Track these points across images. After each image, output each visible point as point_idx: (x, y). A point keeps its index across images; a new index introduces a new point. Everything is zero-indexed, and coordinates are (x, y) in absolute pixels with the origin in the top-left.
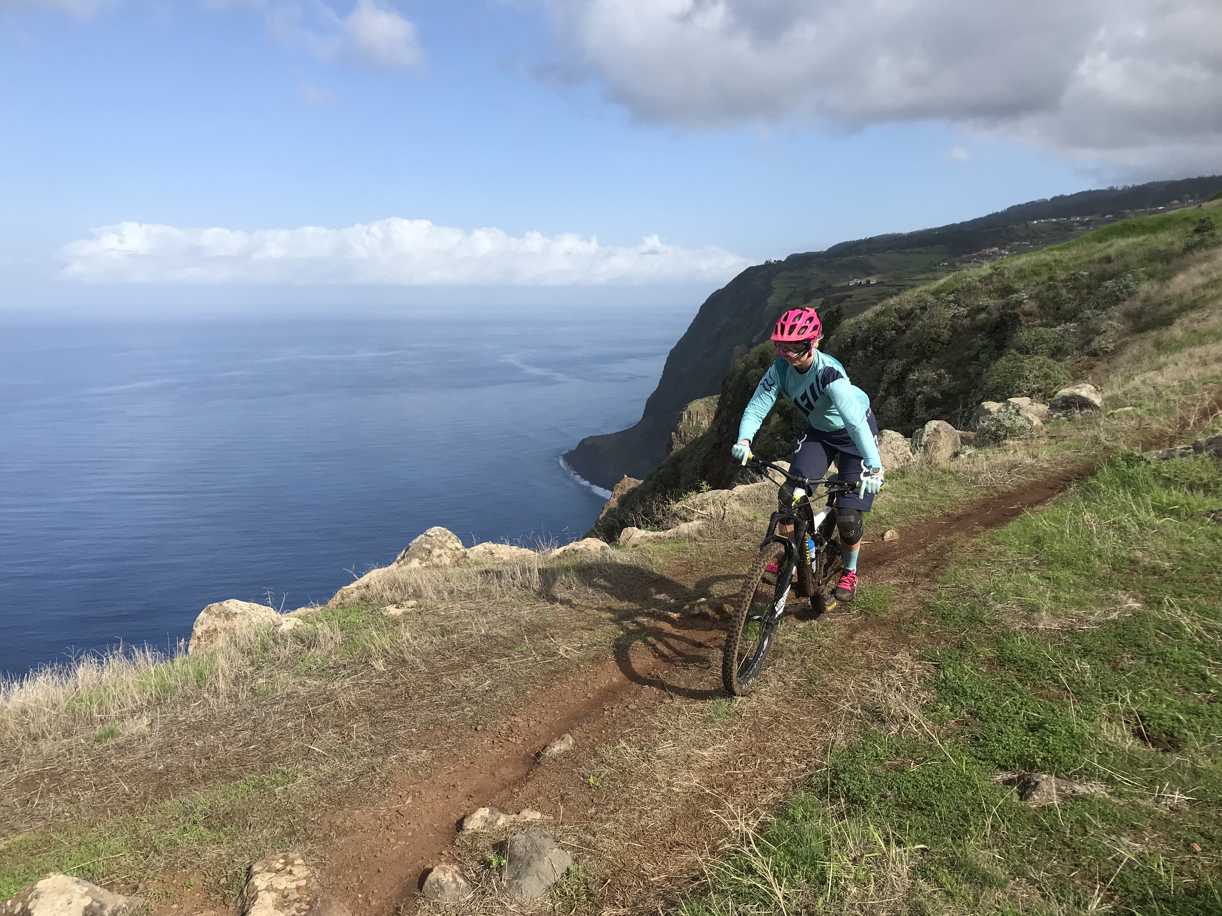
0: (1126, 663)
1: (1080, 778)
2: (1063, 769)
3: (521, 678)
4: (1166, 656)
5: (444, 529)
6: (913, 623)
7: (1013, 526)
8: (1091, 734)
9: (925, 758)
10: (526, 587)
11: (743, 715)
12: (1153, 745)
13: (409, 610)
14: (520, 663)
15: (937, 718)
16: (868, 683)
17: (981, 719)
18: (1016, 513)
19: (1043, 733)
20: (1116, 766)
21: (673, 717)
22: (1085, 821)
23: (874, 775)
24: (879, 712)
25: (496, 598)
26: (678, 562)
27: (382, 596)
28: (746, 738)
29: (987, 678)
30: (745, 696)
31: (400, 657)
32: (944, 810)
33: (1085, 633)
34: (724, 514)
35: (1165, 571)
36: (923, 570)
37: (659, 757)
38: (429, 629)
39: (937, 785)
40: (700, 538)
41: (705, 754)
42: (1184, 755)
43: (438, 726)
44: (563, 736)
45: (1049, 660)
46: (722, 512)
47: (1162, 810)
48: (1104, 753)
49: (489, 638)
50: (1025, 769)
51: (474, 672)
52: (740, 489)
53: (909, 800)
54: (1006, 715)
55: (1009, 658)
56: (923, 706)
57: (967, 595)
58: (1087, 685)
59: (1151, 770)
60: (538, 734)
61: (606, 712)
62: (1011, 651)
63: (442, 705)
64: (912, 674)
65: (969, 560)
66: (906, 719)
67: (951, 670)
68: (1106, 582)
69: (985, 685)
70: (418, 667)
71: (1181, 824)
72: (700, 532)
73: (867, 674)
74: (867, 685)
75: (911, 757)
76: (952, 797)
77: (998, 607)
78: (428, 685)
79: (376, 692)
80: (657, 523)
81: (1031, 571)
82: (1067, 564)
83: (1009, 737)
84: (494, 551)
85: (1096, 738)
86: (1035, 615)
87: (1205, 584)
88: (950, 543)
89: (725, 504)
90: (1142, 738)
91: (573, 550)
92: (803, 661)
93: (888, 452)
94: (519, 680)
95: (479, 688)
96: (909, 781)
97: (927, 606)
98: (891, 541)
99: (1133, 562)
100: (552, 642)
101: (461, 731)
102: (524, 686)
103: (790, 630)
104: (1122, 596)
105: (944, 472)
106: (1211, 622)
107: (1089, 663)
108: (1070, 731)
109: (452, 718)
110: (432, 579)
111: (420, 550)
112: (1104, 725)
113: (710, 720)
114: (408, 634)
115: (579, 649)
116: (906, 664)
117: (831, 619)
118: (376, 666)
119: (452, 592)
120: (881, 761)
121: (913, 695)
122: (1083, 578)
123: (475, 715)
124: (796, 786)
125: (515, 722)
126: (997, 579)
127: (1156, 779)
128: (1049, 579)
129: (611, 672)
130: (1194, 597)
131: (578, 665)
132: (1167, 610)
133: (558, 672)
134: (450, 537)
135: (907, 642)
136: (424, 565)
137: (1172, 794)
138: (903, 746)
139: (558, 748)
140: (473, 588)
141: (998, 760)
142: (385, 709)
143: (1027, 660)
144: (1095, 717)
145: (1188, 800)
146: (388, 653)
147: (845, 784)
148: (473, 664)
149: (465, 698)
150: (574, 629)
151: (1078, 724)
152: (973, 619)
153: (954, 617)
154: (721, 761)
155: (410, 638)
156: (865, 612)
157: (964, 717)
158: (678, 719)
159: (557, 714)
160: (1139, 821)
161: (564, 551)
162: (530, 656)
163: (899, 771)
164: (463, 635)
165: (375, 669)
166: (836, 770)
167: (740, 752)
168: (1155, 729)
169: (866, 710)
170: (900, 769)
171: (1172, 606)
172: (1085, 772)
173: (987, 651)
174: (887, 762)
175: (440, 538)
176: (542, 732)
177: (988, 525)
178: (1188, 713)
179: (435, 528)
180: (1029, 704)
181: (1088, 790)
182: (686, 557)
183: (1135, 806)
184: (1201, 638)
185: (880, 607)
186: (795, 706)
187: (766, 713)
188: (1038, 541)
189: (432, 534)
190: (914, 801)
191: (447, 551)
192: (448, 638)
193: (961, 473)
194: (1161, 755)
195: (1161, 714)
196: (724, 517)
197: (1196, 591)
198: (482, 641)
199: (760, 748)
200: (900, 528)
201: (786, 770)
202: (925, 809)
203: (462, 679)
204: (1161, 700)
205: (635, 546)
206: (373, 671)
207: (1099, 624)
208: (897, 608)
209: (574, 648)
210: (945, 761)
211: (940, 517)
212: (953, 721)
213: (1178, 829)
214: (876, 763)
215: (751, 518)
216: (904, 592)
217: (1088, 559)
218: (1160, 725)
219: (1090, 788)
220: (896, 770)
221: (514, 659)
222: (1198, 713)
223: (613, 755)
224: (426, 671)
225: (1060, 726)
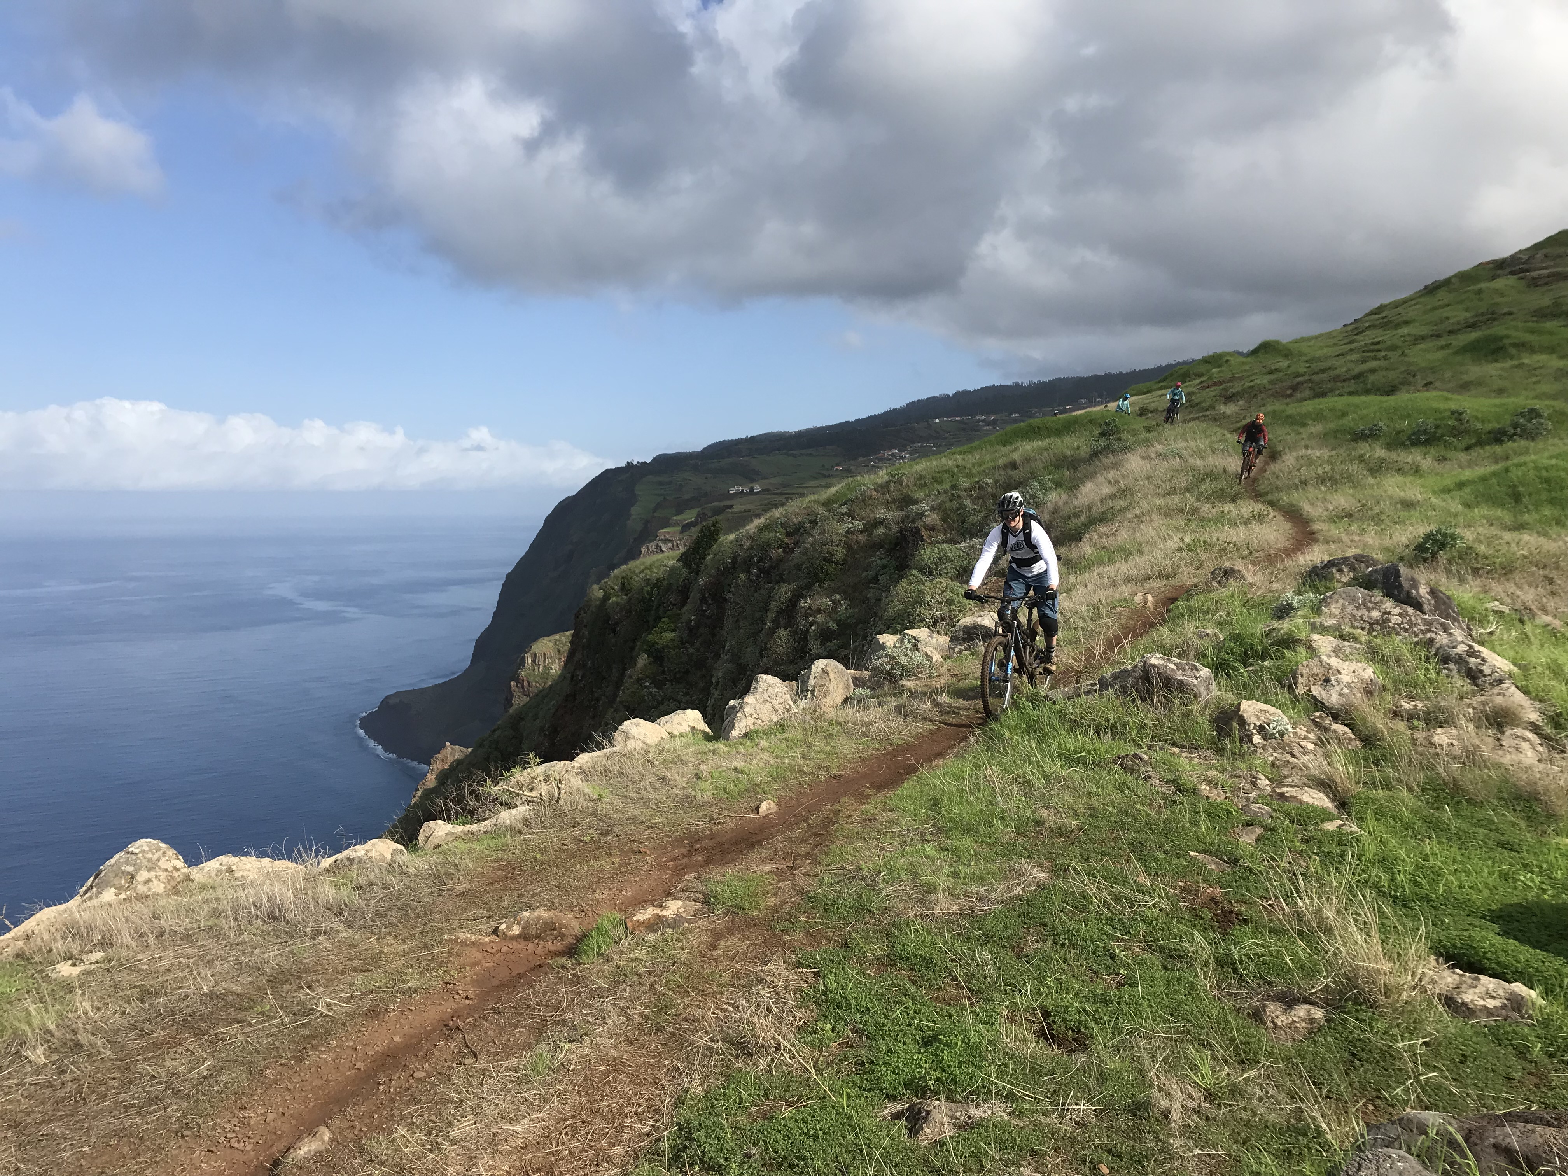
0: (1030, 949)
1: (977, 1098)
2: (958, 1090)
3: (258, 1052)
4: (1072, 934)
5: (156, 842)
6: (788, 920)
7: (909, 786)
8: (990, 1042)
9: (800, 1097)
10: (275, 918)
11: (570, 1069)
12: (1059, 1046)
13: (93, 967)
14: (259, 1029)
15: (817, 1043)
16: (733, 1005)
17: (868, 1037)
18: (911, 770)
19: (937, 1047)
20: (1017, 1078)
21: (475, 1083)
22: (981, 1153)
23: (736, 1128)
24: (744, 1042)
25: (229, 937)
26: (495, 865)
27: (51, 950)
28: (573, 1099)
29: (875, 984)
30: (574, 1041)
31: (71, 1040)
32: (818, 1163)
33: (987, 914)
34: (559, 794)
35: (1072, 831)
36: (803, 850)
37: (454, 1142)
38: (121, 994)
39: (812, 1132)
40: (525, 830)
41: (518, 1128)
42: (1090, 1055)
43: (125, 1139)
44: (316, 1130)
45: (946, 953)
46: (557, 791)
47: (1068, 1127)
48: (1003, 1064)
49: (214, 997)
50: (917, 1096)
51: (188, 1050)
52: (584, 759)
53: (779, 1157)
54: (897, 1028)
55: (900, 954)
56: (800, 1029)
57: (853, 878)
58: (989, 979)
59: (1054, 1078)
60: (279, 1132)
61: (381, 1087)
62: (903, 945)
63: (132, 1106)
64: (785, 989)
65: (857, 833)
66: (778, 1047)
67: (832, 977)
68: (1010, 850)
69: (873, 993)
70: (100, 1053)
71: (1088, 1142)
72: (526, 822)
73: (732, 993)
74: (731, 1009)
75: (783, 1098)
76: (830, 1145)
77: (888, 890)
78: (114, 1079)
79: (30, 1097)
80: (472, 812)
81: (928, 842)
82: (968, 830)
83: (898, 1057)
84: (234, 868)
85: (995, 1045)
86: (931, 897)
87: (1113, 844)
88: (837, 812)
89: (560, 782)
90: (1046, 1039)
91: (348, 859)
92: (652, 985)
93: (765, 701)
94: (255, 1055)
95: (193, 1075)
96: (779, 1131)
97: (806, 896)
98: (767, 815)
99: (1039, 823)
100: (307, 994)
101: (160, 1141)
102: (262, 1063)
103: (637, 944)
104: (1026, 866)
105: (831, 723)
106: (1118, 889)
107: (990, 952)
108: (966, 1041)
109: (147, 1123)
110: (133, 917)
111: (117, 875)
112: (1003, 1031)
113: (525, 1080)
114: (87, 1005)
115: (347, 1000)
116: (780, 975)
117: (689, 924)
118: (32, 1058)
119: (162, 934)
120: (747, 1108)
121: (788, 1016)
122: (984, 846)
123: (184, 1115)
124: (638, 1157)
125: (245, 1118)
126: (889, 854)
127: (1059, 1089)
128: (947, 850)
129: (393, 1028)
130: (1101, 860)
131: (344, 1024)
132: (1074, 879)
133: (314, 1037)
134: (164, 853)
135: (783, 945)
136: (123, 896)
137: (1076, 1104)
138: (773, 1085)
139: (306, 1149)
140: (195, 926)
141: (885, 1088)
142: (43, 1121)
143: (921, 956)
144: (996, 1020)
145: (1095, 1110)
146: (52, 1035)
147: (699, 1146)
148: (187, 1039)
149: (170, 1092)
150: (343, 973)
151: (975, 1031)
152: (860, 908)
153: (838, 908)
154: (539, 1136)
155: (89, 1009)
156: (734, 910)
157: (848, 1037)
158: (482, 1085)
159: (310, 1099)
160: (1040, 1145)
161: (335, 862)
162: (275, 1018)
163: (767, 1119)
164: (174, 998)
165: (30, 1062)
166: (689, 1128)
167: (565, 1120)
168: (1060, 1027)
169: (728, 1042)
170: (768, 1117)
171: (1078, 874)
172: (983, 1090)
173: (876, 949)
174: (753, 1109)
175: (149, 855)
176: (286, 1128)
177: (880, 787)
178: (1095, 1002)
179: (142, 841)
180: (923, 1011)
181: (985, 1112)
182: (506, 857)
183: (1037, 1125)
184: (1109, 909)
185: (750, 903)
186: (639, 1048)
187: (602, 1061)
188: (935, 804)
189: (137, 851)
190: (785, 1158)
191: (161, 873)
192: (150, 1004)
193: (850, 724)
194: (1065, 1057)
195: (1067, 1007)
196: (559, 798)
197: (1104, 853)
198: (204, 1003)
199: (592, 1111)
200: (778, 797)
201: (626, 1136)
202: (798, 1165)
203: (167, 1064)
204: (1068, 989)
205: (437, 847)
206: (28, 1066)
207: (1002, 902)
208: (772, 902)
209: (341, 1000)
210: (824, 1097)
211: (826, 780)
212: (836, 1044)
213: (1083, 1149)
214: (740, 1111)
215: (595, 797)
216: (779, 881)
217: (990, 822)
218: (1065, 1020)
219: (987, 1110)
220: (765, 1117)
221: (250, 1025)
222: (1106, 1002)
223: (387, 1148)
224: (112, 1057)
225: (956, 1036)
